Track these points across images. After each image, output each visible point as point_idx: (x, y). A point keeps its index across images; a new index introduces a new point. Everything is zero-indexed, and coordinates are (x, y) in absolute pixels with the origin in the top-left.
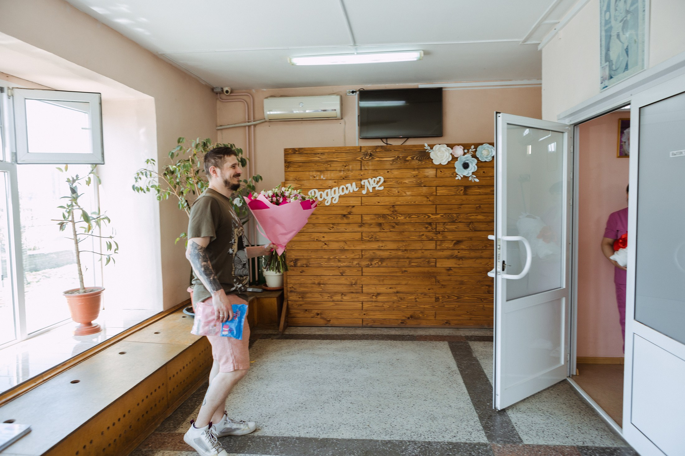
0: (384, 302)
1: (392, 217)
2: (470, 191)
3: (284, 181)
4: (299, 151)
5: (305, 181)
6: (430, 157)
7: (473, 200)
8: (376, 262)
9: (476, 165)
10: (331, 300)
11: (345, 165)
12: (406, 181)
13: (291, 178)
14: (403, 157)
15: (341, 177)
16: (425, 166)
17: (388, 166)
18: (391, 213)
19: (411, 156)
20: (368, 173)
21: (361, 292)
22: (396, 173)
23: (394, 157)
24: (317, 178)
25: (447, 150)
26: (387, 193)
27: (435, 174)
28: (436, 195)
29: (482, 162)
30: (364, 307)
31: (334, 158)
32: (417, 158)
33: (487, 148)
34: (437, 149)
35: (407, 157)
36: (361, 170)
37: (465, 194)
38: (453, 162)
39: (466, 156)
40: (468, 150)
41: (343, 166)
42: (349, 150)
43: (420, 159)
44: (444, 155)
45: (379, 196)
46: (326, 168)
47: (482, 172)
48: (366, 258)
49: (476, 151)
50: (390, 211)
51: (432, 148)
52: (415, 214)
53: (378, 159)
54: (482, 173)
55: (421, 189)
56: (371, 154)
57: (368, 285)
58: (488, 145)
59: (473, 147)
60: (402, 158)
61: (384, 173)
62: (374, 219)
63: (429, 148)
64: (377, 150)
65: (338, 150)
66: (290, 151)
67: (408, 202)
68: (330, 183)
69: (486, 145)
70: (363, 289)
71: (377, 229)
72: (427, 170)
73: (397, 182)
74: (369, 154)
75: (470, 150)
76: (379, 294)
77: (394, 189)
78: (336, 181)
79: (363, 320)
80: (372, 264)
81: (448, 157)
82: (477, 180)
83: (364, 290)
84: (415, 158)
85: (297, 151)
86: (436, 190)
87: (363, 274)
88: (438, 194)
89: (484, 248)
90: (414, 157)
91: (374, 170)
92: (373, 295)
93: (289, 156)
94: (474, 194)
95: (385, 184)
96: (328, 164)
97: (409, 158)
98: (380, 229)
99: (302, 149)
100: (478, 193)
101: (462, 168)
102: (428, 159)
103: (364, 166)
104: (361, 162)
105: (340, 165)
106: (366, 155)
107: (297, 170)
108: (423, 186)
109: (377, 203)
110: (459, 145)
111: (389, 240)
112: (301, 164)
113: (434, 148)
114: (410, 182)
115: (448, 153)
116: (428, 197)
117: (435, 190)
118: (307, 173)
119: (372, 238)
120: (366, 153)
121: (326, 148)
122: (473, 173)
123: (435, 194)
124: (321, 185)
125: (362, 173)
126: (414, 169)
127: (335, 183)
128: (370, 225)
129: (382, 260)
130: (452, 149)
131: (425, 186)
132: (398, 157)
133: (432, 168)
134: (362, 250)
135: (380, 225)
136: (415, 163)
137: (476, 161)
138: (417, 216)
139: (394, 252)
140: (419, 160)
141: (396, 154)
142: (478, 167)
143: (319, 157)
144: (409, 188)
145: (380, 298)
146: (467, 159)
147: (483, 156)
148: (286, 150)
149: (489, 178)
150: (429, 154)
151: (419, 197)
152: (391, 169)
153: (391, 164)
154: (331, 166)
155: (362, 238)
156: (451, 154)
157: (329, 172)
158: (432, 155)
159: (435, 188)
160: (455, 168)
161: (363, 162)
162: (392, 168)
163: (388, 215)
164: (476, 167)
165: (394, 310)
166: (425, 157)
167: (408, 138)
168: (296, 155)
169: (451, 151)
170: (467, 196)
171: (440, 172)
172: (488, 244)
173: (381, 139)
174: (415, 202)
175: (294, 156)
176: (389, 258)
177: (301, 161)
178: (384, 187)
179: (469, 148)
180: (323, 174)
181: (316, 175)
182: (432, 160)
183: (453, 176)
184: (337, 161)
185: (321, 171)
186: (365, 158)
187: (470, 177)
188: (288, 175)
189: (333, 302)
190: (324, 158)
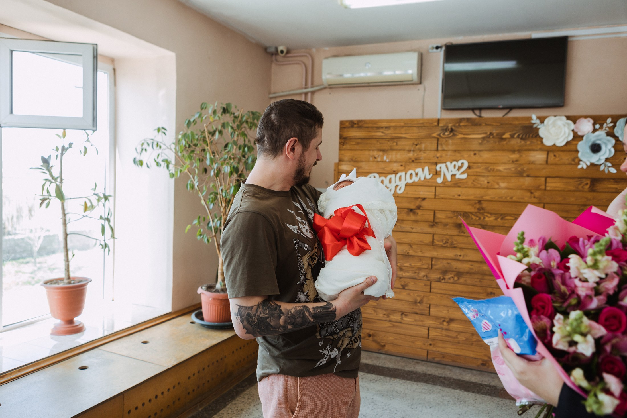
0: (459, 332)
1: (477, 216)
2: (600, 186)
3: (337, 161)
4: (358, 124)
5: (364, 163)
6: (538, 135)
7: (604, 200)
8: (450, 276)
9: (613, 147)
10: (388, 319)
12: (501, 168)
13: (346, 159)
14: (498, 134)
15: (410, 159)
16: (530, 148)
17: (475, 146)
18: (476, 211)
19: (510, 133)
20: (447, 155)
21: (428, 314)
22: (486, 156)
23: (486, 133)
24: (379, 159)
25: (567, 125)
26: (472, 183)
27: (545, 159)
28: (545, 190)
30: (430, 334)
31: (401, 134)
32: (519, 135)
34: (550, 122)
35: (504, 134)
36: (437, 150)
37: (592, 189)
38: (574, 143)
39: (597, 133)
40: (601, 125)
41: (414, 144)
42: (423, 123)
43: (524, 136)
44: (561, 132)
45: (459, 187)
46: (391, 146)
48: (437, 269)
49: (614, 126)
50: (475, 208)
51: (542, 122)
52: (510, 215)
53: (461, 136)
55: (522, 179)
56: (452, 128)
57: (437, 306)
59: (609, 120)
61: (469, 156)
62: (452, 218)
63: (538, 121)
66: (347, 124)
67: (501, 198)
68: (395, 166)
70: (431, 310)
71: (455, 232)
72: (533, 154)
73: (488, 168)
74: (450, 130)
75: (605, 125)
76: (451, 320)
77: (482, 179)
78: (403, 164)
79: (428, 352)
80: (444, 279)
81: (567, 135)
82: (613, 171)
83: (431, 313)
84: (516, 136)
85: (355, 124)
86: (546, 182)
87: (432, 290)
88: (548, 188)
90: (515, 134)
91: (455, 151)
92: (444, 321)
93: (345, 130)
94: (607, 190)
95: (469, 171)
96: (394, 142)
97: (507, 136)
98: (459, 232)
99: (362, 121)
100: (614, 190)
101: (588, 151)
102: (535, 137)
103: (441, 145)
104: (438, 140)
105: (410, 143)
106: (446, 130)
107: (354, 149)
108: (525, 175)
109: (456, 196)
110: (586, 117)
111: (470, 248)
112: (359, 141)
113: (546, 121)
114: (506, 169)
115: (569, 128)
116: (533, 191)
117: (544, 182)
118: (367, 153)
119: (447, 243)
120: (445, 128)
122: (607, 160)
123: (543, 187)
124: (383, 169)
125: (438, 155)
126: (513, 151)
127: (401, 167)
128: (446, 225)
129: (459, 274)
130: (575, 123)
131: (528, 176)
132: (491, 134)
133: (541, 150)
134: (432, 259)
135: (459, 226)
136: (516, 142)
137: (613, 141)
138: (513, 218)
139: (476, 265)
140: (522, 139)
141: (488, 130)
142: (616, 151)
143: (382, 132)
144: (504, 177)
145: (453, 326)
146: (600, 138)
148: (342, 123)
150: (537, 129)
151: (519, 191)
152: (480, 151)
153: (480, 144)
154: (397, 145)
155: (433, 242)
156: (573, 130)
157: (394, 152)
158: (542, 133)
159: (543, 179)
160: (578, 151)
161: (440, 140)
162: (481, 149)
163: (471, 213)
164: (613, 150)
165: (472, 344)
166: (531, 135)
167: (511, 108)
168: (354, 130)
169: (572, 126)
170: (595, 194)
171: (553, 156)
173: (473, 109)
174: (512, 198)
175: (351, 130)
176: (469, 273)
177: (359, 137)
178: (468, 175)
179: (603, 122)
180: (386, 154)
181: (377, 154)
182: (542, 138)
183: (573, 163)
184: (405, 138)
185: (384, 151)
186: (444, 134)
187: (601, 165)
188: (343, 154)
189: (390, 322)
190: (389, 134)
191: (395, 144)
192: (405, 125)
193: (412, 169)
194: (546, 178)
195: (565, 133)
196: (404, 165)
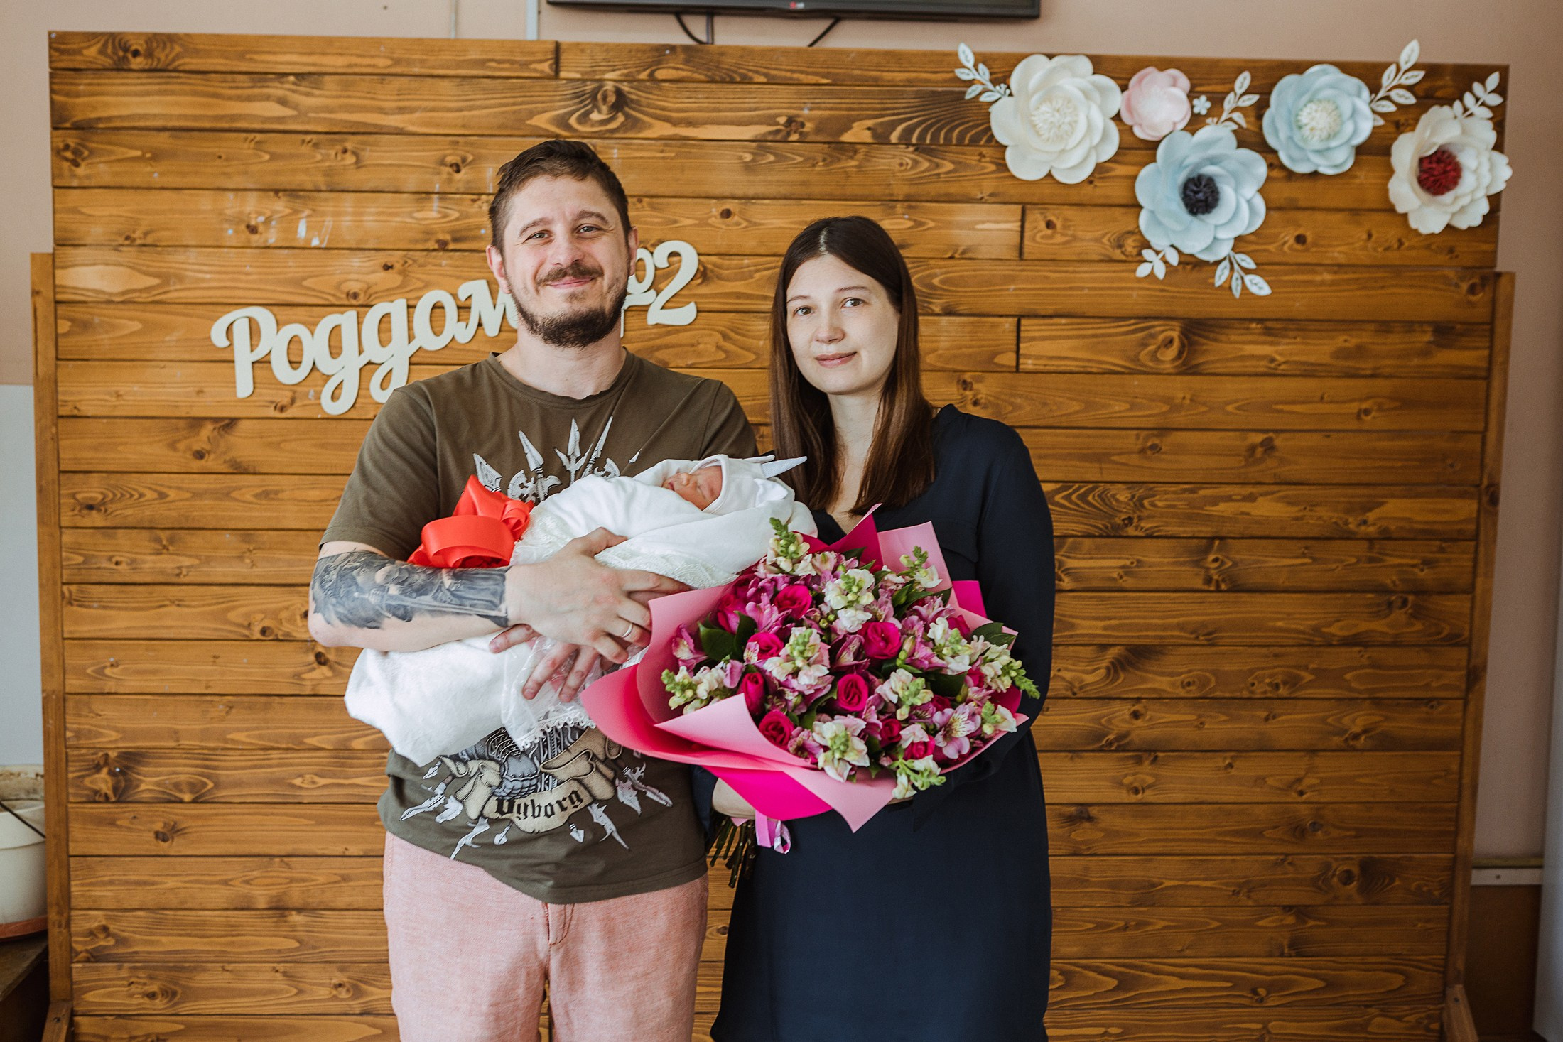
2: (1216, 352)
3: (48, 247)
4: (149, 54)
5: (192, 255)
6: (989, 129)
7: (1230, 408)
9: (1260, 191)
10: (356, 1006)
11: (450, 159)
13: (96, 232)
14: (822, 126)
15: (428, 233)
16: (954, 189)
17: (727, 176)
19: (870, 123)
22: (776, 222)
23: (771, 120)
24: (272, 238)
25: (1097, 96)
26: (719, 347)
27: (1014, 239)
28: (1017, 368)
29: (1290, 175)
31: (381, 111)
32: (908, 132)
33: (1328, 93)
34: (1033, 82)
35: (846, 124)
37: (1188, 367)
38: (1120, 170)
39: (1204, 133)
40: (1217, 101)
41: (442, 162)
42: (482, 63)
43: (928, 140)
44: (1073, 125)
46: (329, 172)
47: (1289, 237)
49: (1262, 106)
51: (1001, 77)
53: (668, 130)
54: (1292, 241)
56: (619, 92)
58: (1334, 74)
59: (1243, 81)
60: (818, 130)
61: (703, 223)
63: (984, 74)
64: (660, 74)
65: (409, 63)
68: (356, 271)
69: (1325, 73)
72: (965, 214)
74: (612, 98)
75: (1229, 103)
77: (758, 325)
78: (395, 258)
81: (1096, 139)
82: (1259, 287)
84: (894, 137)
85: (136, 54)
86: (1018, 338)
88: (1027, 364)
89: (1283, 691)
90: (893, 126)
91: (638, 199)
93: (83, 84)
94: (1236, 366)
95: (704, 290)
96: (345, 151)
97: (858, 133)
99: (170, 39)
100: (1262, 366)
101: (1178, 206)
102: (974, 142)
105: (429, 155)
106: (593, 98)
107: (138, 181)
108: (937, 310)
110: (1163, 64)
112: (162, 140)
113: (1017, 76)
115: (1102, 108)
116: (967, 377)
117: (1012, 337)
118: (206, 202)
120: (589, 87)
121: (328, 44)
122: (1240, 243)
123: (1008, 359)
124: (297, 282)
126: (889, 202)
127: (383, 274)
130: (1124, 88)
131: (949, 312)
132: (793, 123)
133: (997, 198)
136: (897, 163)
137: (1261, 169)
140: (919, 148)
141: (780, 103)
142: (1268, 209)
143: (283, 102)
146: (1212, 152)
147: (1305, 140)
148: (60, 44)
149: (1328, 277)
150: (983, 112)
152: (747, 199)
153: (748, 168)
154: (359, 165)
156: (1117, 118)
157: (347, 202)
158: (1004, 122)
159: (1009, 323)
160: (1140, 207)
162: (751, 191)
164: (1259, 204)
166: (957, 132)
167: (836, 15)
168: (131, 83)
169: (1116, 101)
170: (1196, 382)
171: (1042, 224)
172: (1306, 668)
173: (676, 12)
175: (116, 83)
177: (159, 123)
178: (698, 311)
179: (1219, 88)
180: (307, 212)
181: (260, 214)
182: (1004, 148)
183: (1117, 254)
184: (400, 132)
185: (293, 193)
186: (584, 118)
187: (1218, 263)
188: (75, 210)
189: (370, 1019)
190: (317, 109)
191: (350, 159)
192: (398, 70)
193: (439, 286)
194: (1020, 318)
195: (1090, 127)
196: (398, 266)
